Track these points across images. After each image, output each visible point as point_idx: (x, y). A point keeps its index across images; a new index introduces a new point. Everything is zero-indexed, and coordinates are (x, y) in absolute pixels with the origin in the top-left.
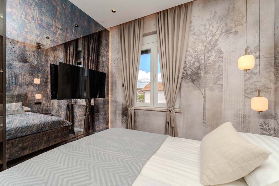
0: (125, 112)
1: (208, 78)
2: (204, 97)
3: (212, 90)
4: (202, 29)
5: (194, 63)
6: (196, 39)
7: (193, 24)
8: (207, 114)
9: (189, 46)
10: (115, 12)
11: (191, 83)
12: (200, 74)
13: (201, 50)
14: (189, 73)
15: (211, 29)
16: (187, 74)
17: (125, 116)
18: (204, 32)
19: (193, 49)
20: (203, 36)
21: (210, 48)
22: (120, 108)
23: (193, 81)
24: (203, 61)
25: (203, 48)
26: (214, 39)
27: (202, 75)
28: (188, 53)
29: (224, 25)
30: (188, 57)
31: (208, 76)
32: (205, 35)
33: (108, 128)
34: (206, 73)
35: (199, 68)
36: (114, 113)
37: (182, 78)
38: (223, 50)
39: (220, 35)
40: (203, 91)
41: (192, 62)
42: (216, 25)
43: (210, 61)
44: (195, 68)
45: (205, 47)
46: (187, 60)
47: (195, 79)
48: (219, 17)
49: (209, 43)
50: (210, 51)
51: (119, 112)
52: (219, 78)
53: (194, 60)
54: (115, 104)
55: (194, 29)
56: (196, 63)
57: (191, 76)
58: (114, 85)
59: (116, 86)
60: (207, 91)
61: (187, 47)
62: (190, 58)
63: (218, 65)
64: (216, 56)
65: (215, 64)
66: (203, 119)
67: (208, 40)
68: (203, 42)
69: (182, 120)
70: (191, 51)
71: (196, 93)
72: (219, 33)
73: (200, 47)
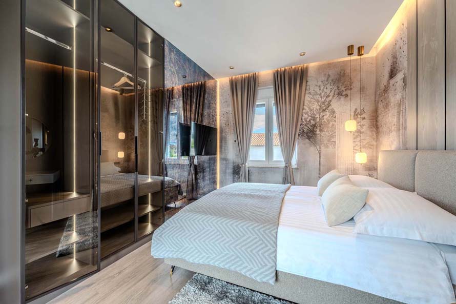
0: (237, 170)
1: (323, 135)
2: (320, 153)
3: (327, 147)
4: (317, 89)
5: (310, 121)
6: (312, 98)
7: (308, 83)
8: (322, 169)
9: (305, 104)
10: (233, 68)
11: (307, 140)
12: (316, 131)
13: (317, 109)
14: (305, 130)
15: (325, 90)
16: (303, 131)
17: (237, 174)
18: (319, 93)
19: (309, 108)
20: (318, 96)
21: (324, 108)
22: (231, 166)
23: (309, 138)
24: (318, 120)
25: (318, 107)
26: (328, 99)
27: (318, 132)
28: (304, 111)
29: (336, 88)
30: (304, 115)
31: (322, 134)
32: (320, 95)
33: (216, 189)
34: (321, 130)
35: (314, 126)
36: (223, 172)
37: (299, 135)
38: (335, 110)
39: (333, 96)
40: (318, 147)
41: (308, 120)
42: (328, 86)
43: (325, 120)
44: (311, 126)
45: (320, 106)
46: (303, 118)
47: (311, 137)
48: (332, 80)
49: (324, 103)
50: (324, 110)
51: (230, 170)
52: (332, 136)
53: (310, 118)
54: (224, 162)
55: (309, 89)
56: (311, 121)
57: (307, 133)
58: (223, 142)
59: (226, 143)
60: (322, 147)
61: (304, 105)
62: (306, 116)
63: (331, 123)
64: (330, 115)
65: (329, 123)
66: (319, 174)
67: (323, 100)
68: (318, 101)
69: (299, 176)
70: (307, 110)
71: (312, 149)
72: (332, 94)
73: (316, 106)
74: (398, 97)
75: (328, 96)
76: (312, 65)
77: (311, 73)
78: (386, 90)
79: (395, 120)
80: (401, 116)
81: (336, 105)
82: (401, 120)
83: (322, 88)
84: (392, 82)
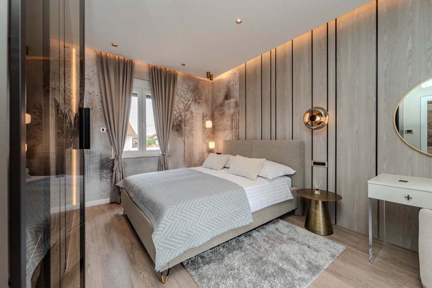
0: (107, 164)
2: (184, 143)
3: (188, 138)
4: (183, 93)
8: (186, 155)
11: (176, 132)
14: (175, 124)
15: (187, 95)
17: (106, 169)
18: (183, 96)
19: (178, 107)
20: (183, 98)
21: (187, 109)
22: (97, 160)
23: (177, 131)
24: (183, 117)
25: (183, 108)
26: (189, 103)
27: (183, 126)
29: (194, 96)
31: (186, 128)
34: (185, 125)
35: (181, 121)
38: (193, 111)
39: (192, 102)
40: (183, 138)
41: (177, 116)
42: (190, 94)
43: (187, 118)
44: (179, 121)
45: (184, 107)
47: (179, 130)
48: (192, 90)
49: (186, 105)
50: (187, 110)
52: (191, 130)
53: (178, 114)
56: (179, 117)
57: (176, 127)
60: (186, 138)
62: (175, 112)
63: (191, 121)
64: (190, 115)
65: (189, 121)
66: (184, 158)
67: (186, 102)
68: (183, 103)
69: (170, 162)
70: (176, 108)
71: (180, 139)
72: (191, 99)
73: (181, 106)
74: (232, 111)
75: (189, 101)
76: (180, 74)
77: (179, 79)
78: (222, 105)
79: (229, 123)
80: (234, 122)
81: (194, 108)
82: (234, 124)
83: (185, 94)
84: (226, 102)
